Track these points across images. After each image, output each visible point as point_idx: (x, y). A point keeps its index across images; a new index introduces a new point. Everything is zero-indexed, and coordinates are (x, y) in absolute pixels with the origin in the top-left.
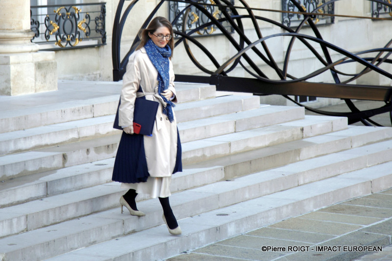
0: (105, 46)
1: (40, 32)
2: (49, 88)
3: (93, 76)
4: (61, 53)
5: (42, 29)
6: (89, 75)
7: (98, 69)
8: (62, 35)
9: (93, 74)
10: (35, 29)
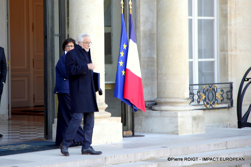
0: (233, 108)
1: (195, 99)
2: (200, 131)
3: (225, 125)
4: (207, 111)
5: (196, 97)
6: (223, 124)
7: (228, 121)
8: (207, 101)
9: (225, 124)
10: (191, 98)
